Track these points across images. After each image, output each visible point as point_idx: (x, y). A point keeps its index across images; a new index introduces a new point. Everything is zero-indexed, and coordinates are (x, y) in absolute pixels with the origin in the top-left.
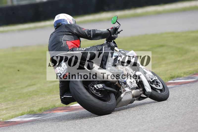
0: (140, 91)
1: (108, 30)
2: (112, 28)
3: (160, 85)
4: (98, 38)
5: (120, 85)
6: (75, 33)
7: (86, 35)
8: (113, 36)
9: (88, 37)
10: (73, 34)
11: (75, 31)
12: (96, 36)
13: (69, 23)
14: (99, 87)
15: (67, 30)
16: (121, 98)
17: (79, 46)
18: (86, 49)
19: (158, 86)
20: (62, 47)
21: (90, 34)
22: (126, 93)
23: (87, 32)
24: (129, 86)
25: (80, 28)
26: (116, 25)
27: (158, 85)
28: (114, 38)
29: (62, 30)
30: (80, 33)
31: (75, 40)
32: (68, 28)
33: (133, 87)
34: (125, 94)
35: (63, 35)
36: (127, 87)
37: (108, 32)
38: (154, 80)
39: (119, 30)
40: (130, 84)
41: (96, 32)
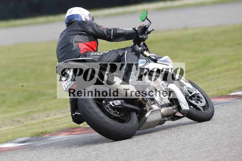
0: (174, 109)
1: (134, 29)
2: (141, 27)
3: (202, 101)
4: (121, 39)
5: (145, 101)
6: (91, 32)
7: (105, 35)
8: (141, 37)
9: (107, 38)
10: (88, 34)
11: (90, 30)
12: (117, 36)
13: (84, 20)
14: (116, 104)
15: (80, 29)
16: (146, 119)
17: (96, 49)
18: (103, 54)
19: (199, 102)
20: (73, 50)
21: (109, 35)
22: (153, 111)
23: (106, 31)
24: (158, 102)
25: (97, 26)
26: (146, 23)
27: (199, 100)
28: (143, 40)
29: (74, 29)
30: (97, 33)
31: (90, 42)
32: (82, 25)
33: (163, 103)
34: (151, 113)
35: (75, 36)
36: (154, 103)
37: (134, 31)
38: (195, 94)
39: (149, 30)
40: (160, 99)
41: (118, 32)
